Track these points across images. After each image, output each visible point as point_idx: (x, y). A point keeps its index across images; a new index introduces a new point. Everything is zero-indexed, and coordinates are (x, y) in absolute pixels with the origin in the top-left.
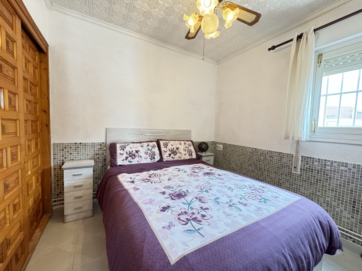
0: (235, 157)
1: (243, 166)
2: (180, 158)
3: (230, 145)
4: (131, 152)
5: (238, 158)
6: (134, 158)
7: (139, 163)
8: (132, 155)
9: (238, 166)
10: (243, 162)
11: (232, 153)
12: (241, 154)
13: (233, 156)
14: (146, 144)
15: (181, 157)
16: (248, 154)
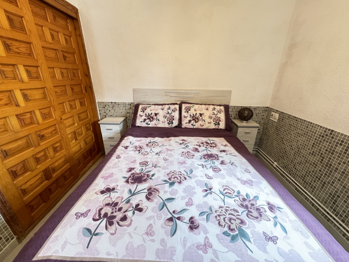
0: (292, 135)
1: (300, 152)
2: (201, 127)
3: (289, 116)
4: (150, 114)
5: (297, 137)
6: (152, 121)
7: (156, 126)
8: (150, 118)
9: (292, 149)
10: (303, 146)
11: (290, 129)
12: (303, 133)
13: (290, 134)
14: (167, 106)
15: (203, 125)
16: (314, 136)
